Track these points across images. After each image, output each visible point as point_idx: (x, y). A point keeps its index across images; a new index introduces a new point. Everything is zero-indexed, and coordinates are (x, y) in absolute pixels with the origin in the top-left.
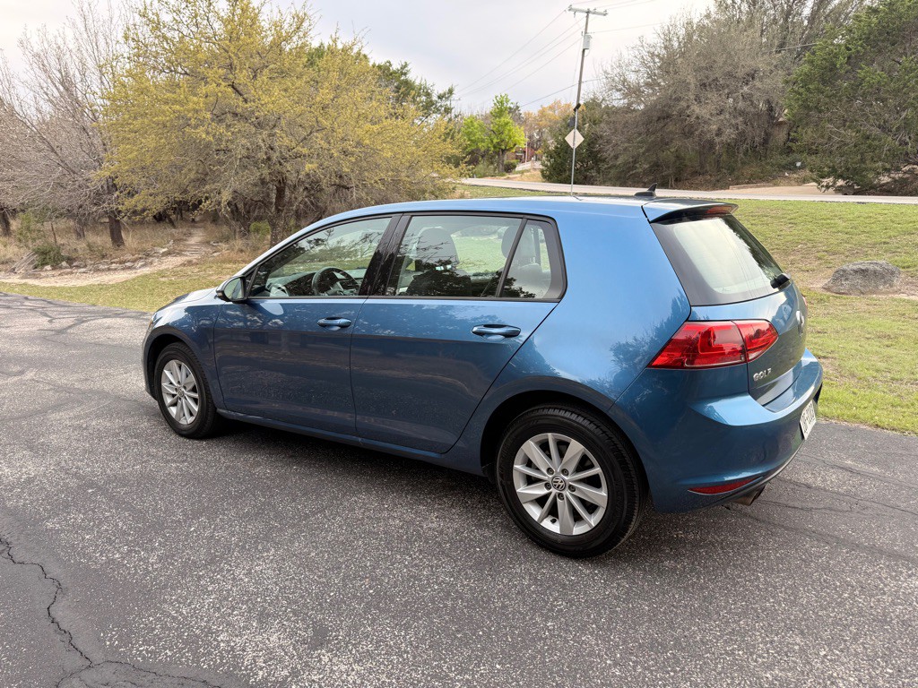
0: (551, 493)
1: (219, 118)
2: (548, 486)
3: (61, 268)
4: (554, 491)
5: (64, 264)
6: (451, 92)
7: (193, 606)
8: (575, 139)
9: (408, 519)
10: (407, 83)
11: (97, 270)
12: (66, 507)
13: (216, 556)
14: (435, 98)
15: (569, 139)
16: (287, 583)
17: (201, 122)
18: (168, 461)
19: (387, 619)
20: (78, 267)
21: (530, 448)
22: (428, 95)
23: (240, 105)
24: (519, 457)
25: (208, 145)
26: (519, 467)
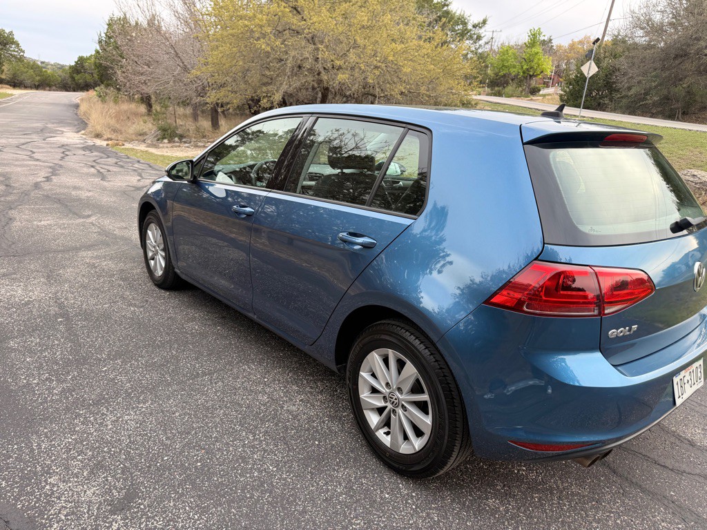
0: (387, 407)
1: (279, 33)
2: (385, 399)
3: (174, 142)
4: (390, 406)
5: (176, 139)
6: (484, 22)
7: (53, 443)
8: (590, 69)
9: (276, 396)
10: (447, 13)
11: (196, 146)
12: (33, 331)
13: (104, 398)
14: (470, 27)
15: (585, 69)
16: (138, 438)
17: (264, 36)
18: (131, 305)
19: (193, 497)
20: (185, 142)
21: (375, 358)
22: (465, 24)
23: (294, 21)
24: (365, 364)
25: (268, 54)
26: (364, 374)
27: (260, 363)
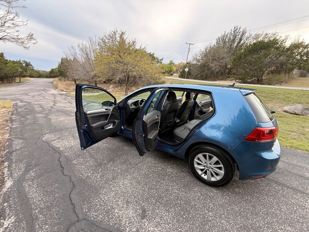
0: (205, 169)
1: (117, 63)
2: (204, 166)
3: (85, 91)
4: (206, 168)
5: (86, 91)
6: (162, 59)
7: (108, 196)
10: (154, 57)
11: (92, 92)
12: (79, 156)
13: (115, 177)
14: (159, 60)
16: (133, 189)
17: (113, 63)
18: (103, 143)
19: (162, 207)
20: (89, 91)
21: (200, 156)
22: (158, 60)
23: (121, 60)
24: (196, 157)
25: (114, 68)
26: (196, 160)
27: (151, 157)
